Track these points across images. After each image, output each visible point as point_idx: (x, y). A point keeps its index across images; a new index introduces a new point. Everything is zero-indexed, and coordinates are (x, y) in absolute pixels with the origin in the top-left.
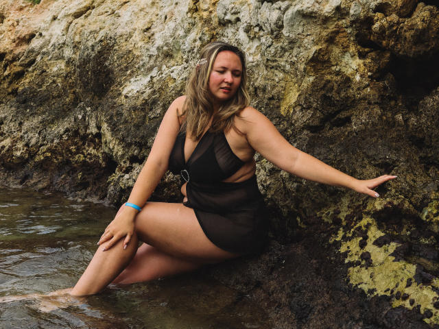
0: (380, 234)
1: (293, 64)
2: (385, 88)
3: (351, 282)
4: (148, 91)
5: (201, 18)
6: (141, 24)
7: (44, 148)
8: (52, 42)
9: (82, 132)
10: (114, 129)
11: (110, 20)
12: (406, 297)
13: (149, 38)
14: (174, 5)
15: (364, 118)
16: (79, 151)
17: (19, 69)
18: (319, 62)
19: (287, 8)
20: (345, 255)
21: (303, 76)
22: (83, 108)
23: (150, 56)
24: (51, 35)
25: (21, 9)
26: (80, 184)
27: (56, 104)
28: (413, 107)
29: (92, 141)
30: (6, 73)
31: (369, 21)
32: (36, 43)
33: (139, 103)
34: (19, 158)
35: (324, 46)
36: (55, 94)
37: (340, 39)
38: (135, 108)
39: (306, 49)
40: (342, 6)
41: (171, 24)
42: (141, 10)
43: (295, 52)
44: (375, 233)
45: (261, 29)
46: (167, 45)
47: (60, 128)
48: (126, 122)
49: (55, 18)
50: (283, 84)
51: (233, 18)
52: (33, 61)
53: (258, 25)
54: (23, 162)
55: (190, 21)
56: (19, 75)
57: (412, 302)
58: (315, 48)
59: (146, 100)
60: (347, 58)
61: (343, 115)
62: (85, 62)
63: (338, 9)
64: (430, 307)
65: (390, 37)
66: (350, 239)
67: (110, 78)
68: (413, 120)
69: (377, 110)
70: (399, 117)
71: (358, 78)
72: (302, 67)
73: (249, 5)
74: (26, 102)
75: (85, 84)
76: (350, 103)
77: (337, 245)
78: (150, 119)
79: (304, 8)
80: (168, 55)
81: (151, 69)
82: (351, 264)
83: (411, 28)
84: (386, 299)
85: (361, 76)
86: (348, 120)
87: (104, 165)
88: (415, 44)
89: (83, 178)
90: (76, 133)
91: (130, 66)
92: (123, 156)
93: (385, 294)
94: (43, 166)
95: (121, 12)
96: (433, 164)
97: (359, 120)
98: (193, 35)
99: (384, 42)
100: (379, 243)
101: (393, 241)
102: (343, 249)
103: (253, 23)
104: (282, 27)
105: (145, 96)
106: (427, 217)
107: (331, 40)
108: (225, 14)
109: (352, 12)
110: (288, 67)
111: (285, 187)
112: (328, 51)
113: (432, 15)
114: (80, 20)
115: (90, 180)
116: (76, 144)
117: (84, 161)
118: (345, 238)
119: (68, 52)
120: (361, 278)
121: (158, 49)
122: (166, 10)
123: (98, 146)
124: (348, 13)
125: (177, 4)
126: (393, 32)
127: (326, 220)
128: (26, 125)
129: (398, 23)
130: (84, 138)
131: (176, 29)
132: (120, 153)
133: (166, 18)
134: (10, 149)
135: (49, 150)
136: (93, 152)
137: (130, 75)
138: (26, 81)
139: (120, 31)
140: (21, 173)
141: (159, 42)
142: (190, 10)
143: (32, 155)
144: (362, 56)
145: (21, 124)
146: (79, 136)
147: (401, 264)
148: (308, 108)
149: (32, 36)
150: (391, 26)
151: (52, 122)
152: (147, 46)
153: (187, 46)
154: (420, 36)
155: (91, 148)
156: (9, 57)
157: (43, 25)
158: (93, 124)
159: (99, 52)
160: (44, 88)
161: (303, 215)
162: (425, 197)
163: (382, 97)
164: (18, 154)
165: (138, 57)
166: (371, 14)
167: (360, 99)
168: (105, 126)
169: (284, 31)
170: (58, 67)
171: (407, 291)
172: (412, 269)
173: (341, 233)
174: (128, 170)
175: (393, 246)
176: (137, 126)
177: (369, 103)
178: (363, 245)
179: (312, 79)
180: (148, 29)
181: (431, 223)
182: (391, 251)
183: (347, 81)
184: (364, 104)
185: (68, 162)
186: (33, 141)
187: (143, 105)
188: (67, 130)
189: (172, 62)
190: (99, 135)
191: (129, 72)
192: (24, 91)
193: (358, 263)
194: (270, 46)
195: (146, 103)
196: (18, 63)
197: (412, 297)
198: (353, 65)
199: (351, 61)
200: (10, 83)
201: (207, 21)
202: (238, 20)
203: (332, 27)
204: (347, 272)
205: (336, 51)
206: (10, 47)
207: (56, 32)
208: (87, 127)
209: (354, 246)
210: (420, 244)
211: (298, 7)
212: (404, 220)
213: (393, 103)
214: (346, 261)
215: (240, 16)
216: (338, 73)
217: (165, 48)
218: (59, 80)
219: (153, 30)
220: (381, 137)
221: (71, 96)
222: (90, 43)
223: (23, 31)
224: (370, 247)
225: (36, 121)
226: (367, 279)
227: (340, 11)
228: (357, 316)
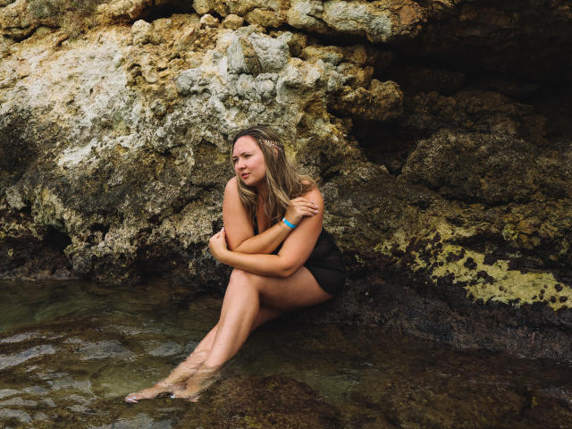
0: (481, 256)
1: (285, 127)
3: (478, 297)
4: (95, 161)
12: (563, 299)
13: (76, 110)
14: (100, 79)
18: (303, 127)
19: (277, 80)
20: (448, 277)
21: (298, 138)
23: (83, 129)
26: (15, 261)
29: (14, 216)
31: (337, 93)
33: (89, 172)
35: (304, 114)
37: (314, 107)
38: (87, 178)
39: (293, 115)
40: (322, 79)
41: (102, 97)
42: (54, 84)
43: (286, 117)
45: (242, 98)
46: (105, 116)
51: (200, 89)
53: (237, 95)
55: (131, 93)
58: (299, 115)
59: (97, 170)
60: (319, 123)
61: (334, 169)
63: (318, 81)
65: (362, 105)
67: (29, 151)
71: (336, 139)
72: (294, 130)
73: (218, 77)
76: (341, 159)
78: (110, 187)
79: (291, 79)
80: (107, 127)
81: (88, 140)
84: (540, 305)
85: (338, 137)
86: (337, 173)
87: (40, 238)
89: (16, 255)
91: (57, 137)
92: (82, 226)
93: (535, 300)
98: (137, 107)
99: (354, 110)
100: (488, 262)
103: (232, 92)
104: (275, 95)
105: (94, 166)
106: (507, 237)
107: (307, 109)
108: (192, 85)
109: (330, 84)
110: (281, 130)
112: (306, 118)
117: (9, 238)
118: (433, 265)
121: (93, 120)
122: (91, 84)
123: (24, 220)
124: (325, 85)
125: (103, 78)
127: (385, 253)
131: (112, 101)
132: (79, 223)
133: (91, 91)
136: (18, 227)
137: (60, 147)
139: (33, 104)
141: (91, 114)
142: (129, 83)
144: (333, 121)
147: (533, 275)
148: (310, 165)
152: (75, 118)
153: (134, 117)
155: (13, 224)
158: (16, 198)
159: (9, 125)
161: (361, 252)
165: (66, 129)
166: (342, 87)
167: (346, 155)
169: (278, 99)
171: (561, 294)
173: (420, 261)
175: (502, 263)
176: (95, 195)
178: (471, 266)
179: (304, 140)
180: (71, 102)
182: (506, 266)
184: (349, 160)
187: (94, 174)
189: (113, 132)
190: (27, 209)
191: (58, 144)
193: (476, 282)
194: (262, 112)
195: (98, 172)
198: (326, 128)
199: (323, 126)
201: (159, 93)
202: (206, 91)
203: (309, 97)
204: (464, 291)
211: (285, 79)
214: (455, 282)
215: (210, 87)
216: (315, 136)
217: (103, 120)
219: (78, 103)
224: (482, 267)
226: (498, 292)
227: (319, 84)
228: (515, 323)
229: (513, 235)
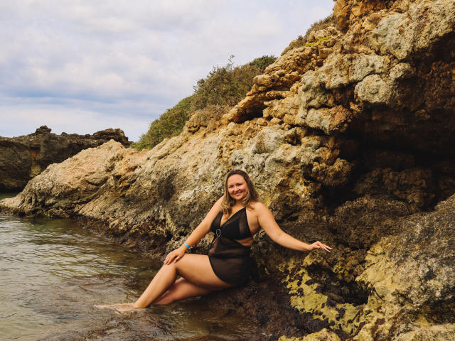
0: (309, 278)
1: (269, 186)
2: (318, 202)
3: (292, 304)
4: (192, 198)
5: (223, 161)
6: (192, 163)
7: (135, 226)
8: (146, 171)
9: (156, 219)
10: (172, 217)
11: (176, 161)
12: (320, 314)
13: (196, 170)
14: (210, 154)
15: (305, 217)
16: (154, 228)
17: (127, 184)
18: (283, 186)
19: (267, 157)
20: (289, 289)
21: (274, 193)
22: (158, 206)
23: (195, 180)
24: (145, 168)
25: (132, 154)
26: (152, 246)
27: (144, 203)
28: (331, 213)
29: (161, 223)
30: (120, 186)
31: (310, 166)
32: (137, 171)
33: (187, 204)
34: (121, 230)
35: (286, 178)
36: (145, 198)
37: (295, 175)
38: (184, 207)
39: (276, 179)
40: (297, 157)
41: (208, 164)
42: (193, 156)
43: (271, 180)
44: (306, 278)
45: (253, 167)
46: (204, 174)
47: (145, 216)
48: (179, 213)
49: (148, 159)
50: (263, 197)
51: (239, 161)
52: (135, 180)
53: (252, 165)
54: (123, 232)
55: (217, 162)
56: (127, 187)
57: (324, 317)
58: (281, 179)
60: (298, 185)
62: (161, 182)
63: (294, 159)
64: (334, 319)
65: (321, 175)
66: (293, 281)
68: (331, 219)
69: (313, 213)
70: (324, 218)
71: (303, 196)
72: (273, 188)
73: (248, 155)
74: (129, 201)
75: (160, 194)
76: (298, 209)
77: (286, 284)
78: (192, 213)
79: (277, 157)
80: (205, 180)
81: (195, 186)
82: (293, 295)
83: (332, 170)
84: (310, 314)
85: (305, 195)
86: (296, 218)
87: (165, 236)
88: (334, 179)
89: (154, 243)
90: (153, 219)
91: (184, 185)
92: (176, 231)
93: (309, 311)
94: (134, 236)
95: (183, 157)
96: (341, 243)
97: (303, 218)
98: (219, 169)
99: (318, 178)
100: (308, 283)
101: (316, 282)
102: (288, 286)
103: (250, 164)
104: (264, 166)
105: (191, 200)
106: (336, 270)
107: (290, 175)
108: (236, 159)
109: (301, 161)
110: (266, 188)
111: (260, 252)
112: (288, 181)
113: (344, 165)
114: (161, 161)
115: (158, 244)
116: (152, 225)
117: (156, 234)
118: (290, 280)
119: (153, 177)
120: (297, 302)
121: (200, 176)
122: (205, 157)
123: (163, 226)
124: (299, 162)
126: (323, 172)
127: (281, 270)
128: (128, 213)
129: (326, 168)
130: (157, 222)
131: (210, 167)
133: (205, 160)
134: (118, 225)
135: (138, 227)
136: (161, 229)
137: (184, 189)
138: (130, 191)
139: (181, 166)
140: (122, 239)
141: (200, 172)
142: (218, 157)
143: (129, 229)
144: (306, 184)
145: (125, 213)
146: (155, 221)
147: (319, 295)
148: (275, 210)
149: (136, 167)
150: (322, 169)
151: (141, 212)
152: (194, 175)
153: (215, 176)
154: (337, 175)
155: (160, 227)
156: (122, 178)
157: (141, 162)
158: (162, 214)
159: (169, 177)
160: (139, 194)
161: (268, 267)
162: (335, 260)
163: (316, 207)
164: (122, 228)
165: (189, 180)
166: (312, 162)
168: (168, 215)
169: (265, 169)
170: (148, 184)
171: (322, 310)
172: (325, 298)
173: (288, 278)
174: (178, 239)
175: (316, 285)
176: (185, 216)
177: (309, 210)
178: (299, 284)
179: (278, 195)
180: (195, 166)
181: (337, 274)
182: (315, 288)
183: (297, 197)
184: (306, 210)
185: (147, 234)
186: (130, 222)
188: (149, 217)
189: (206, 183)
190: (164, 220)
192: (129, 196)
193: (296, 294)
194: (257, 176)
195: (190, 204)
196: (127, 181)
197: (324, 314)
198: (301, 189)
199: (300, 187)
200: (122, 191)
201: (226, 163)
202: (242, 162)
203: (291, 168)
204: (290, 299)
205: (293, 181)
206: (124, 173)
207: (148, 166)
208: (159, 216)
209: (294, 285)
210: (331, 285)
211: (274, 157)
212: (323, 272)
213: (321, 210)
214: (290, 293)
215: (243, 160)
216: (293, 193)
217: (203, 176)
218: (147, 191)
219: (198, 167)
220: (314, 227)
221: (153, 200)
222: (165, 172)
223: (132, 164)
224: (303, 286)
225: (133, 211)
226: (300, 303)
227: (296, 160)
228: (293, 323)
229: (341, 270)
